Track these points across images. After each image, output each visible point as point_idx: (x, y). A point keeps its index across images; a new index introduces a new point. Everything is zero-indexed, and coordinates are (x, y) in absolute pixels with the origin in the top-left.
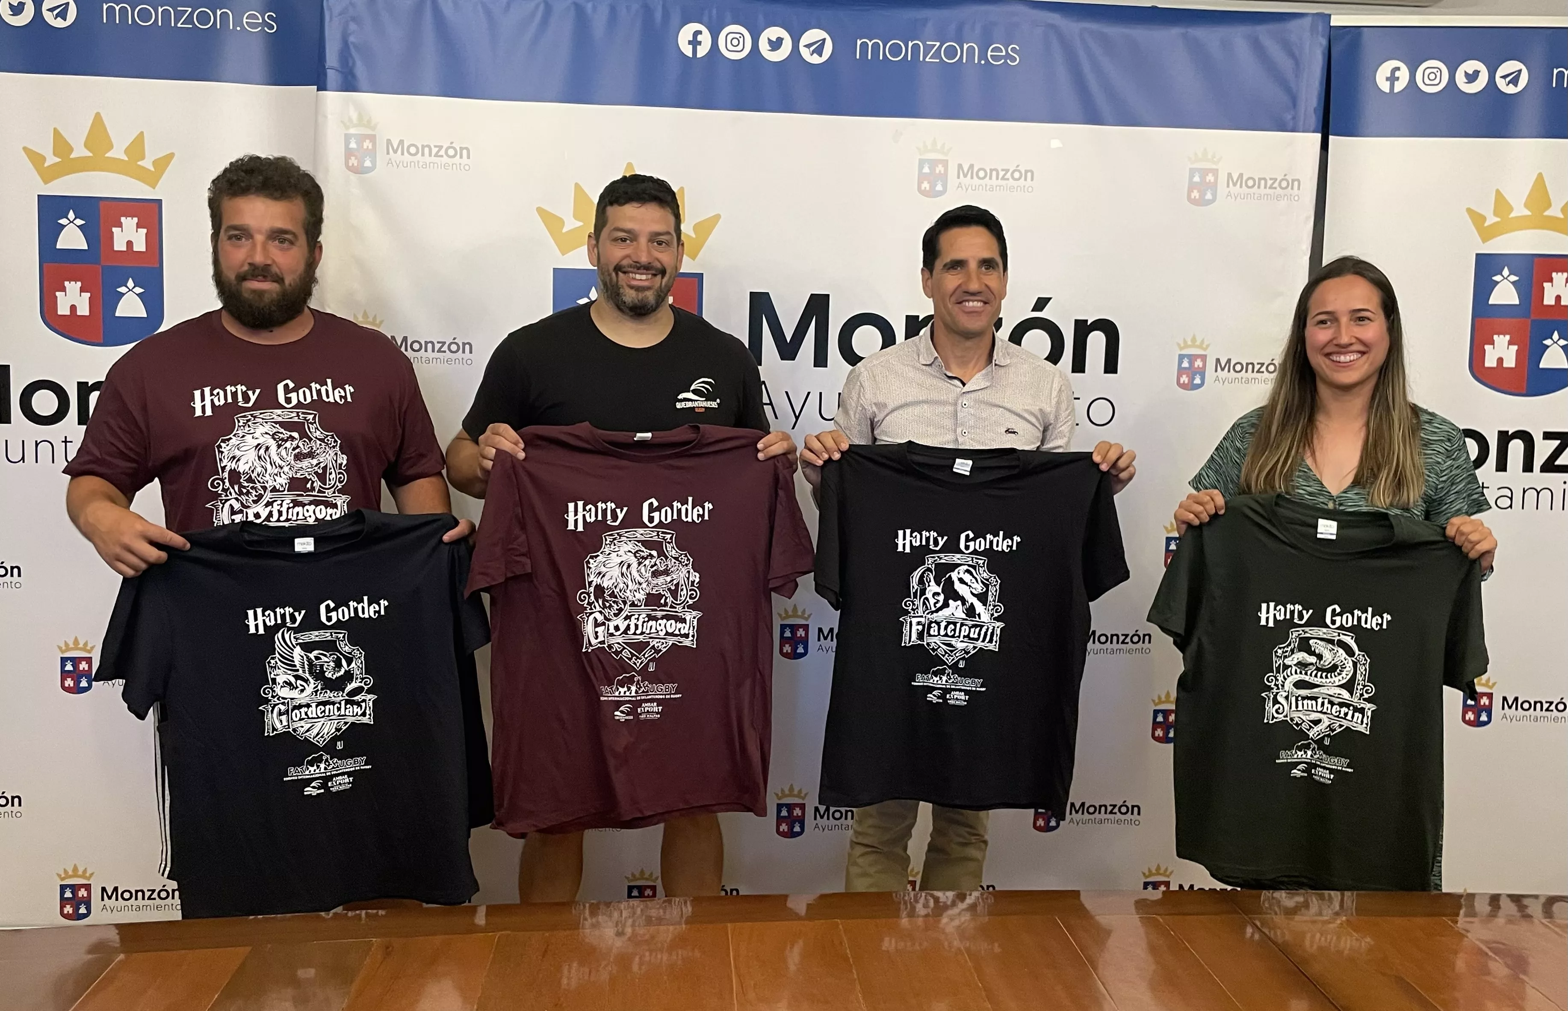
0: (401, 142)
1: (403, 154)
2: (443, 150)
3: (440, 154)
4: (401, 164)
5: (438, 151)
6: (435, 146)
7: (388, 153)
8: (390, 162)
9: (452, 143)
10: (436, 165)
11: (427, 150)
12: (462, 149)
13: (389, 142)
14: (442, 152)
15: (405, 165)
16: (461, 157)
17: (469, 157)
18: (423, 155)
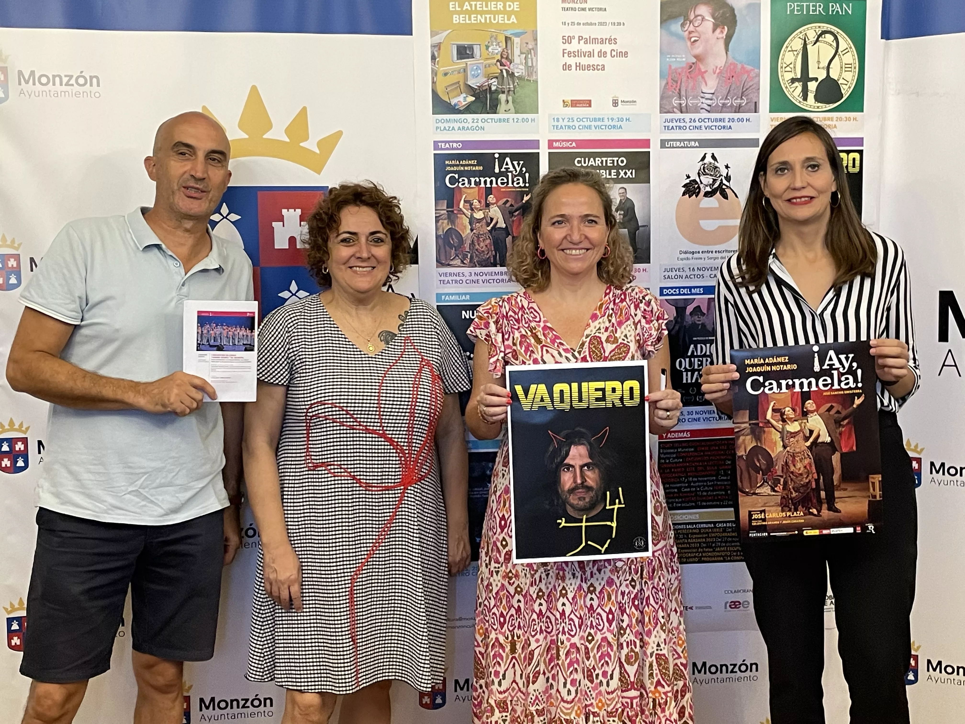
0: (32, 73)
1: (34, 84)
2: (74, 79)
3: (70, 83)
4: (33, 93)
5: (69, 81)
6: (66, 76)
7: (20, 84)
8: (22, 92)
9: (82, 72)
10: (67, 93)
11: (57, 80)
12: (91, 78)
13: (20, 73)
14: (73, 81)
15: (37, 95)
16: (91, 85)
17: (98, 85)
18: (54, 84)
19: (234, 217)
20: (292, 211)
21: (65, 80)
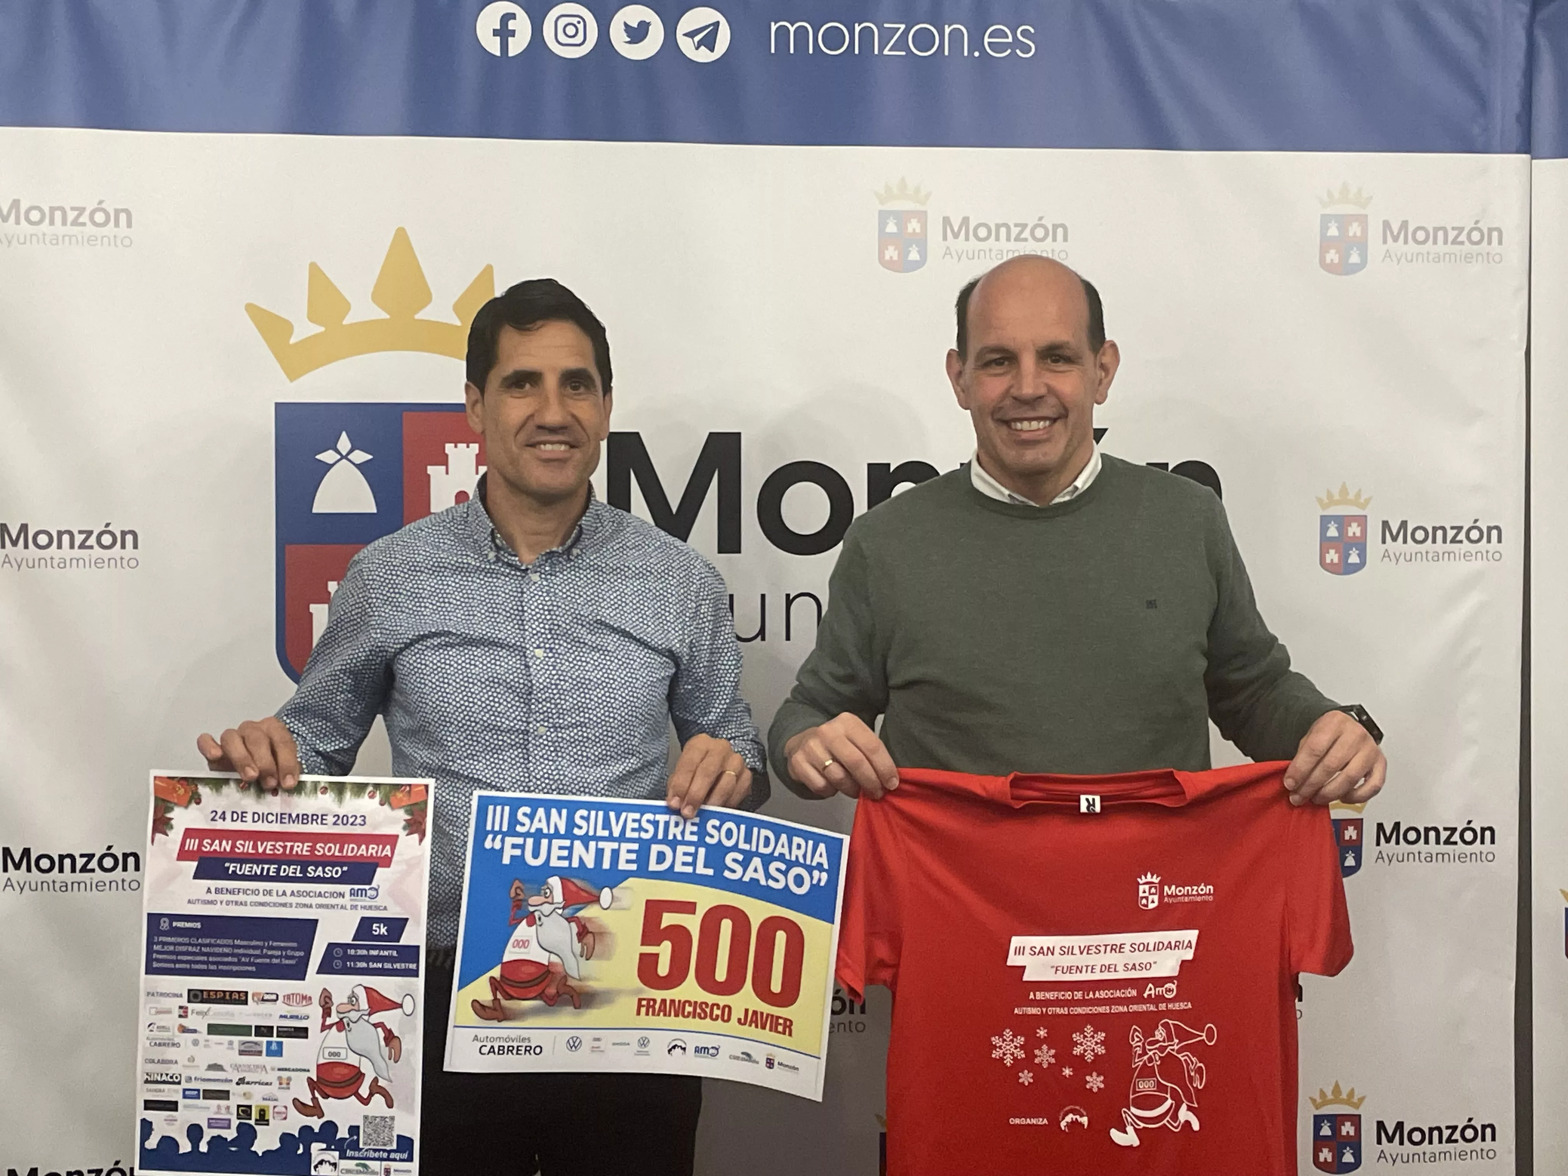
0: (15, 204)
1: (17, 222)
2: (87, 213)
3: (80, 221)
4: (15, 238)
6: (73, 209)
9: (101, 202)
10: (74, 238)
11: (58, 215)
12: (117, 212)
14: (84, 218)
15: (22, 241)
16: (117, 224)
17: (129, 225)
18: (52, 222)
19: (360, 456)
20: (462, 446)
21: (71, 216)
